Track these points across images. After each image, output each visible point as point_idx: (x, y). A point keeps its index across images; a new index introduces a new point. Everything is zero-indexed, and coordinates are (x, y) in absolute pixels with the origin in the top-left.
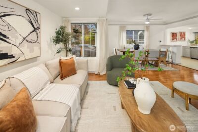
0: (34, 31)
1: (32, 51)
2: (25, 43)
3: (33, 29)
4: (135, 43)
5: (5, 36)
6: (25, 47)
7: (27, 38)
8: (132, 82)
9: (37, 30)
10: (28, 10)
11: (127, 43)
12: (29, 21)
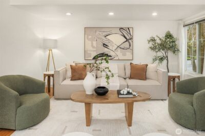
0: (127, 41)
1: (124, 55)
2: (119, 50)
3: (126, 40)
5: (107, 45)
6: (119, 52)
7: (121, 46)
9: (130, 41)
10: (122, 28)
12: (122, 35)
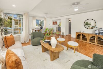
4: (41, 26)
8: (46, 41)
11: (36, 26)
